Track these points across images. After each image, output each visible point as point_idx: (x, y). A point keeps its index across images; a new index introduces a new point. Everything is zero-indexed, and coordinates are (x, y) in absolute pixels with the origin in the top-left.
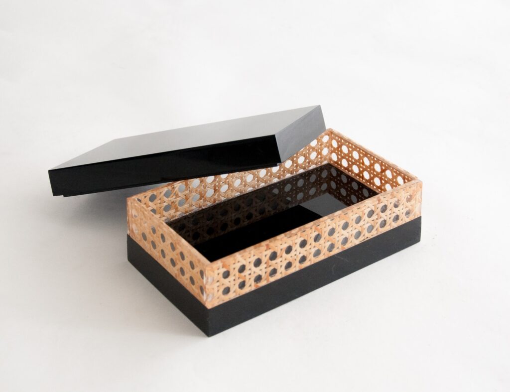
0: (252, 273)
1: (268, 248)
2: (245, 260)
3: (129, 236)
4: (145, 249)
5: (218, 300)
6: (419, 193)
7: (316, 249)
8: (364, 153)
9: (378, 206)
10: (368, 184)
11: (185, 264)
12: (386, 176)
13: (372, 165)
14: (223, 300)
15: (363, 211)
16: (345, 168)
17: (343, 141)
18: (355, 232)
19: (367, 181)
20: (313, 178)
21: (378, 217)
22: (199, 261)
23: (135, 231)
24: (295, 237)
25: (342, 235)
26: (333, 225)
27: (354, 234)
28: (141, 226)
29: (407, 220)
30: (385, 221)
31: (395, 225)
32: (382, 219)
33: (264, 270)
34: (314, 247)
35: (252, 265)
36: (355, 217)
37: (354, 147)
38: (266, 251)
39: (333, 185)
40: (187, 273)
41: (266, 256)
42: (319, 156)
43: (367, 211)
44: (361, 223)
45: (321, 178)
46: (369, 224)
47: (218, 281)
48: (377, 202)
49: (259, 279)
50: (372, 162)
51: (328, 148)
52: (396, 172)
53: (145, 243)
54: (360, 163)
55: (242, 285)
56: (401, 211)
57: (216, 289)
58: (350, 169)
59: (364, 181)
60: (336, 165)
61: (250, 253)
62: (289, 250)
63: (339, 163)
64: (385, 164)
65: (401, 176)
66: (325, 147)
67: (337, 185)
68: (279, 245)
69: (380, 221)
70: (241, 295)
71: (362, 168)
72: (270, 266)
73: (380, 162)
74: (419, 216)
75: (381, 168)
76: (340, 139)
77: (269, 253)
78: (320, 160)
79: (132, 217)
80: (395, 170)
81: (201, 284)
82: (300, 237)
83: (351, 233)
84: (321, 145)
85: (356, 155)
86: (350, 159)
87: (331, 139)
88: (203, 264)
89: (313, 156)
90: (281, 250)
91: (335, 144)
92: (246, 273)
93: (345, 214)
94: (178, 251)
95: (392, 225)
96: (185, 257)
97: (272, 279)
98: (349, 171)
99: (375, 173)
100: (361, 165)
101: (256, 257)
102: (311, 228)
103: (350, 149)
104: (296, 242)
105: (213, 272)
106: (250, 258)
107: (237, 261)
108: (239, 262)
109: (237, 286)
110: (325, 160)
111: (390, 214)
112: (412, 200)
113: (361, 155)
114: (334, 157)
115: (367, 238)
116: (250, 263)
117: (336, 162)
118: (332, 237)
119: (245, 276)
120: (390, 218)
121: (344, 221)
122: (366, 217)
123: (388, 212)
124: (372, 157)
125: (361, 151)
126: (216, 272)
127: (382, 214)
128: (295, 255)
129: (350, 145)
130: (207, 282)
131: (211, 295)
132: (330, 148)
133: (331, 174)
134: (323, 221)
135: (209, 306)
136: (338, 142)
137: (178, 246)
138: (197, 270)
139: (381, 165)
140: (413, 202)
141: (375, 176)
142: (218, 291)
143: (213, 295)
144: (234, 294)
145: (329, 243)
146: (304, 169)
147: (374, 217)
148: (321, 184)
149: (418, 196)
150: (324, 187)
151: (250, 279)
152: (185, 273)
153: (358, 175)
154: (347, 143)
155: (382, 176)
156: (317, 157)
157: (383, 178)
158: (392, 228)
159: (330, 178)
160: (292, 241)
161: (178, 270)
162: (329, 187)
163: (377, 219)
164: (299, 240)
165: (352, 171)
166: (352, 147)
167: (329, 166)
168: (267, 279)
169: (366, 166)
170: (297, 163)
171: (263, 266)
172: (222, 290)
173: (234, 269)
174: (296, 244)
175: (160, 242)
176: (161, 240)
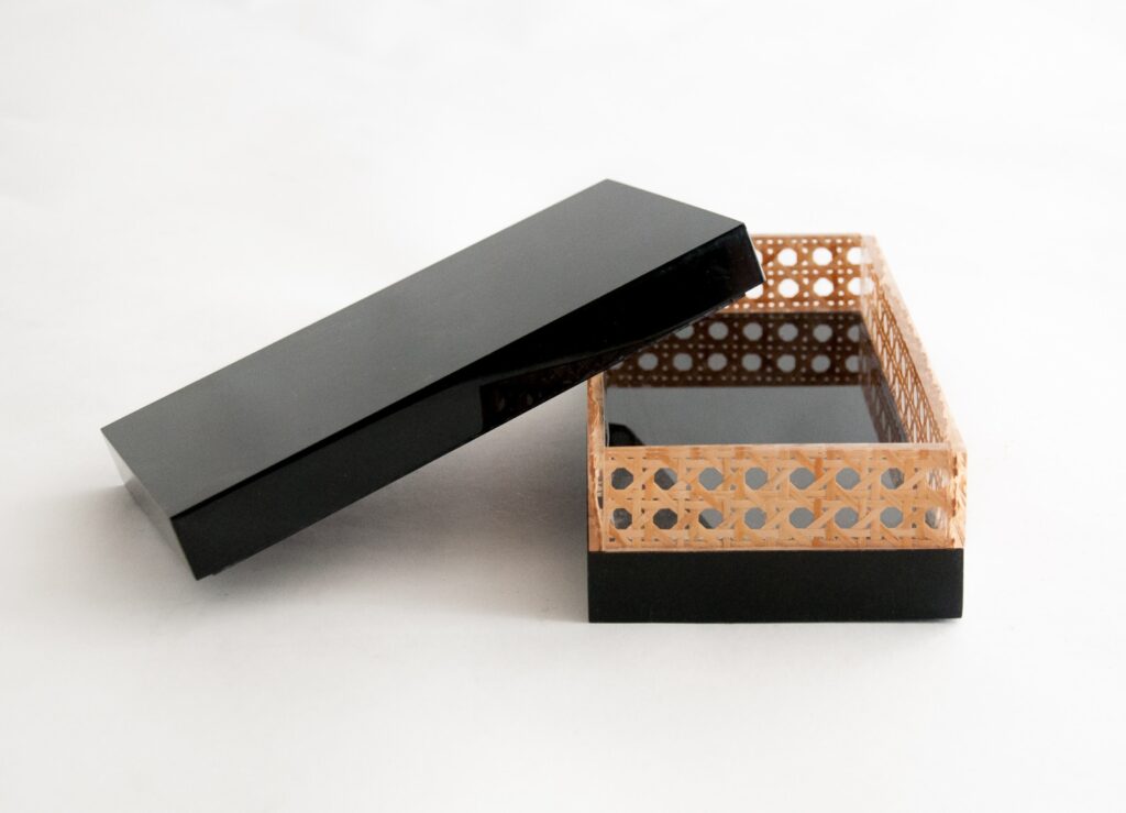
80: (804, 241)
175: (744, 496)
176: (747, 488)
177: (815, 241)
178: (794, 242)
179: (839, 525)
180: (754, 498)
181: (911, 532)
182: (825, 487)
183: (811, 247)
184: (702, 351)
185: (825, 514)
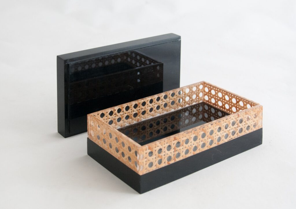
0: (166, 154)
1: (175, 139)
2: (162, 145)
3: (88, 139)
4: (99, 145)
5: (146, 170)
6: (261, 113)
7: (203, 142)
8: (225, 93)
9: (238, 119)
10: (228, 111)
11: (125, 149)
12: (239, 105)
13: (230, 99)
14: (149, 171)
15: (229, 121)
16: (214, 104)
17: (212, 87)
18: (225, 134)
19: (227, 110)
20: (194, 111)
21: (238, 126)
22: (134, 145)
23: (92, 135)
24: (191, 134)
25: (218, 135)
26: (212, 128)
27: (224, 135)
28: (96, 130)
29: (255, 130)
30: (242, 129)
31: (248, 132)
32: (240, 128)
33: (173, 153)
34: (202, 141)
35: (166, 149)
36: (225, 124)
37: (219, 90)
38: (174, 141)
39: (206, 115)
40: (126, 154)
41: (174, 144)
42: (198, 97)
43: (231, 121)
44: (228, 129)
45: (199, 111)
46: (233, 130)
47: (146, 158)
48: (237, 116)
49: (169, 158)
50: (230, 97)
52: (246, 102)
53: (99, 141)
54: (223, 99)
55: (160, 162)
56: (250, 123)
57: (145, 163)
58: (217, 104)
59: (225, 110)
60: (208, 102)
61: (164, 141)
62: (187, 142)
63: (210, 101)
64: (239, 97)
65: (249, 104)
66: (201, 92)
67: (208, 115)
68: (181, 138)
69: (239, 128)
70: (159, 168)
71: (224, 102)
72: (176, 151)
73: (236, 97)
74: (261, 128)
75: (237, 101)
76: (210, 87)
77: (176, 142)
78: (198, 100)
79: (91, 126)
80: (245, 101)
81: (135, 160)
82: (194, 134)
83: (223, 134)
84: (198, 91)
85: (220, 95)
86: (217, 98)
87: (204, 87)
88: (137, 147)
89: (194, 97)
90: (183, 141)
91: (207, 90)
92: (162, 154)
93: (219, 122)
94: (120, 142)
95: (245, 132)
96: (125, 144)
97: (178, 160)
98: (216, 105)
99: (232, 104)
100: (224, 101)
101: (168, 145)
102: (200, 129)
103: (217, 92)
104: (191, 137)
105: (143, 151)
106: (164, 144)
107: (157, 146)
108: (158, 146)
109: (157, 162)
110: (201, 100)
111: (245, 125)
112: (257, 117)
113: (224, 94)
114: (206, 98)
115: (232, 139)
116: (164, 147)
117: (208, 101)
118: (212, 136)
119: (162, 156)
120: (245, 127)
121: (219, 126)
122: (231, 125)
123: (243, 123)
124: (231, 95)
125: (223, 92)
126: (145, 152)
127: (240, 124)
128: (191, 145)
129: (216, 89)
130: (140, 158)
131: (142, 167)
132: (204, 93)
133: (205, 109)
134: (206, 125)
135: (141, 173)
136: (208, 88)
137: (120, 139)
138: (133, 151)
139: (236, 99)
140: (257, 118)
141: (232, 106)
142: (146, 164)
143: (143, 167)
144: (155, 167)
145: (210, 139)
146: (189, 105)
147: (236, 126)
148: (199, 115)
149: (260, 115)
150: (201, 117)
151: (164, 158)
152: (125, 155)
153: (222, 107)
154: (214, 88)
155: (237, 105)
156: (196, 98)
157: (238, 106)
158: (246, 134)
159: (204, 111)
160: (189, 136)
161: (120, 154)
162: (204, 117)
163: (237, 127)
164: (193, 136)
165: (218, 105)
166: (217, 90)
167: (203, 104)
168: (175, 159)
169: (227, 101)
170: (185, 100)
171: (172, 150)
172: (148, 164)
173: (155, 151)
174: (191, 138)
181: (133, 165)
182: (120, 144)
185: (120, 151)
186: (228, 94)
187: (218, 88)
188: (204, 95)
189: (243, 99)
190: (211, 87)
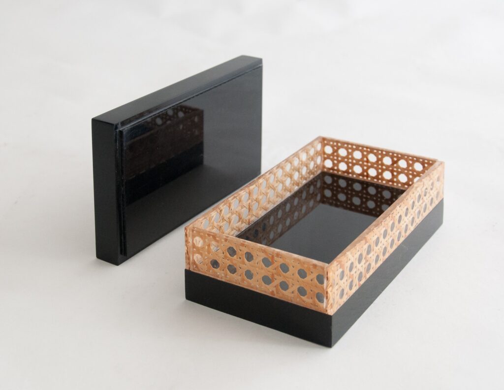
0: (357, 271)
2: (353, 256)
3: (187, 271)
5: (337, 305)
8: (369, 150)
10: (375, 180)
11: (290, 276)
12: (398, 167)
13: (380, 160)
15: (415, 196)
16: (344, 172)
17: (339, 144)
18: (411, 218)
19: (373, 178)
21: (423, 201)
24: (381, 227)
25: (405, 222)
26: (401, 212)
28: (209, 252)
29: (437, 202)
33: (364, 267)
35: (357, 262)
36: (411, 202)
39: (328, 193)
40: (293, 284)
41: (365, 250)
42: (315, 166)
44: (414, 209)
45: (316, 189)
46: (418, 209)
47: (337, 284)
48: (422, 186)
50: (380, 157)
51: (321, 156)
53: (216, 270)
54: (363, 162)
56: (434, 193)
58: (350, 171)
59: (369, 179)
60: (331, 171)
62: (377, 242)
63: (336, 168)
64: (397, 154)
65: (419, 162)
66: (319, 155)
67: (332, 192)
69: (424, 205)
71: (367, 166)
72: (367, 261)
73: (391, 154)
75: (393, 160)
76: (335, 144)
77: (367, 246)
78: (316, 169)
79: (194, 247)
80: (410, 158)
84: (316, 154)
85: (357, 155)
86: (350, 161)
87: (324, 145)
88: (322, 268)
89: (312, 165)
91: (329, 150)
92: (354, 271)
94: (276, 265)
96: (290, 268)
97: (368, 276)
98: (349, 173)
99: (384, 167)
100: (365, 163)
101: (359, 253)
102: (389, 217)
103: (350, 151)
106: (356, 254)
110: (319, 169)
111: (429, 197)
113: (365, 153)
114: (329, 164)
115: (417, 224)
116: (356, 259)
117: (332, 169)
118: (400, 225)
120: (428, 202)
121: (406, 207)
122: (416, 202)
124: (379, 152)
125: (365, 149)
126: (336, 273)
127: (425, 198)
129: (350, 146)
132: (324, 155)
133: (325, 183)
135: (331, 312)
136: (333, 146)
138: (311, 277)
139: (392, 157)
141: (384, 170)
142: (337, 295)
144: (347, 297)
145: (398, 231)
148: (317, 195)
152: (290, 286)
154: (345, 145)
155: (394, 168)
158: (429, 212)
159: (325, 186)
161: (275, 287)
162: (323, 196)
163: (422, 203)
164: (383, 231)
165: (353, 173)
166: (352, 148)
167: (323, 174)
169: (371, 163)
170: (301, 174)
171: (363, 262)
173: (347, 268)
175: (244, 263)
176: (246, 260)
177: (415, 159)
178: (406, 157)
179: (281, 288)
180: (247, 265)
181: (310, 301)
182: (275, 269)
183: (414, 162)
184: (365, 198)
185: (276, 281)
186: (375, 151)
187: (352, 145)
188: (323, 159)
189: (406, 156)
190: (337, 145)
